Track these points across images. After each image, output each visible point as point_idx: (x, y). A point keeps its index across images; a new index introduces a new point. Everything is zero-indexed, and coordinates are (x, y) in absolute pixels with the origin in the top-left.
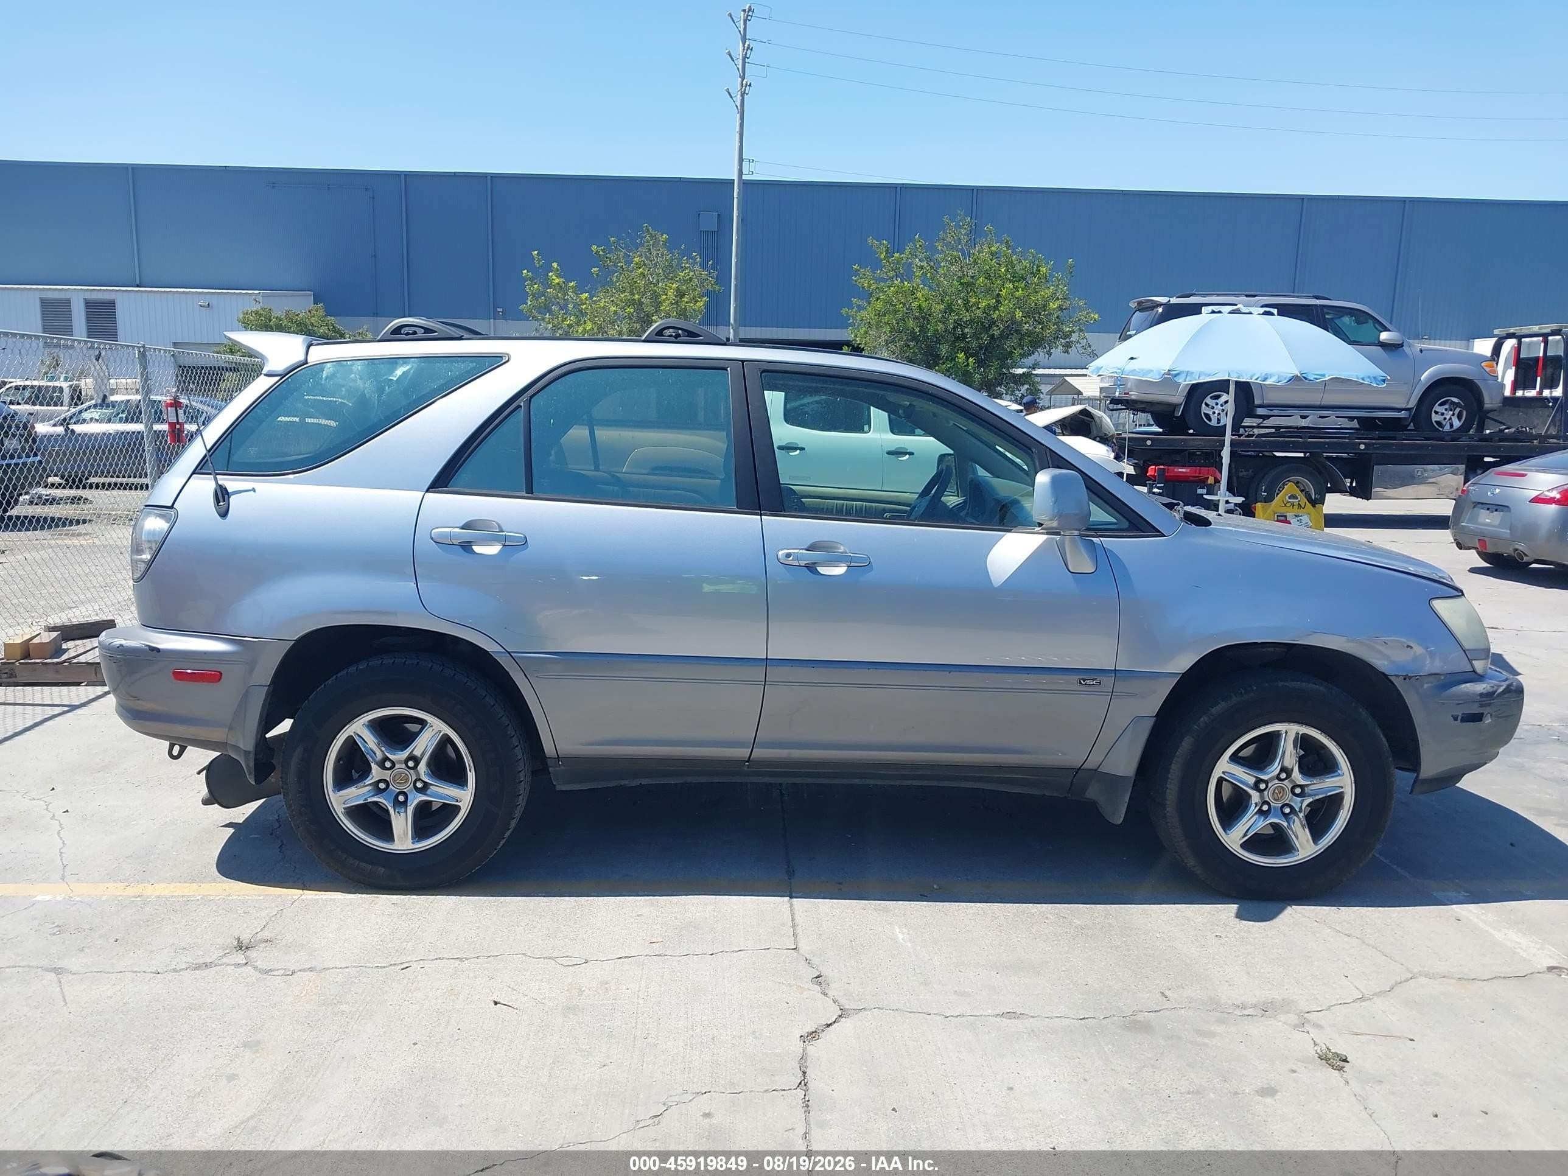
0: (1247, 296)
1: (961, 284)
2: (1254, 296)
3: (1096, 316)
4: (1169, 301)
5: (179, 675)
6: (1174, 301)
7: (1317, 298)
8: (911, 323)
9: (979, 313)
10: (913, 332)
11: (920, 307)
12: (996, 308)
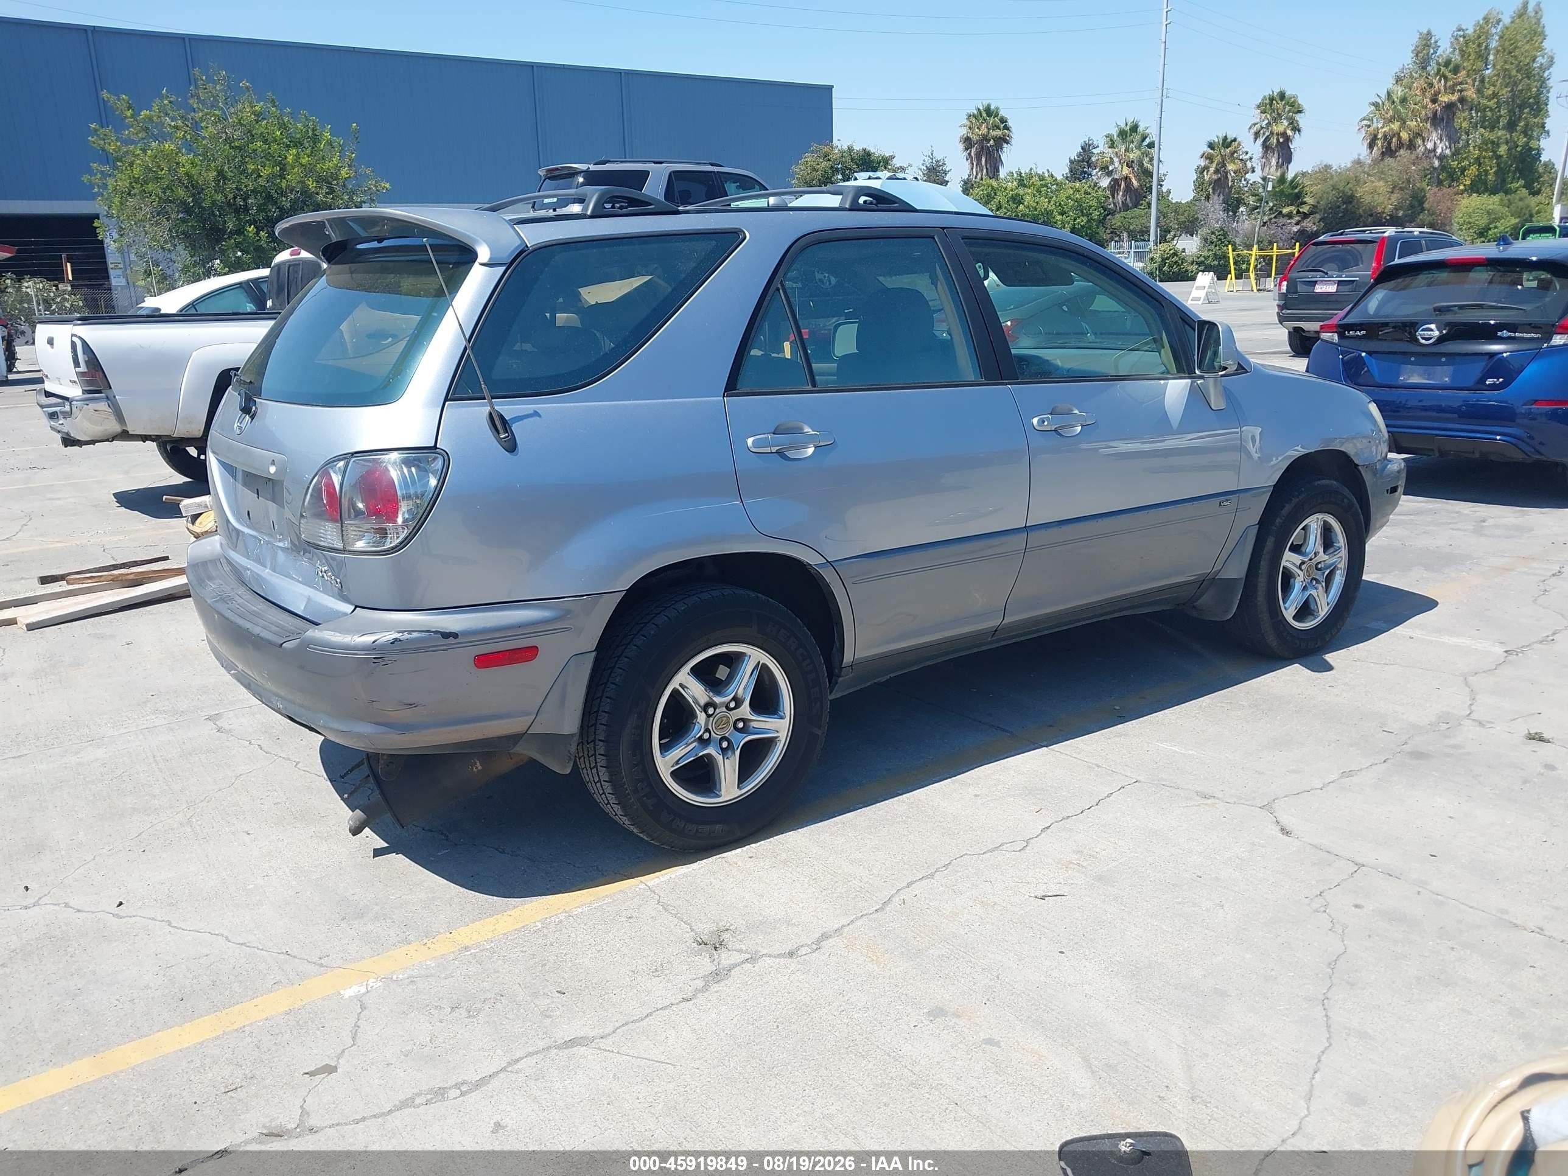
0: (655, 163)
1: (233, 148)
2: (661, 163)
3: (387, 185)
4: (589, 168)
5: (484, 661)
6: (593, 167)
7: (712, 165)
8: (181, 192)
9: (262, 182)
10: (184, 203)
11: (187, 174)
12: (282, 177)
